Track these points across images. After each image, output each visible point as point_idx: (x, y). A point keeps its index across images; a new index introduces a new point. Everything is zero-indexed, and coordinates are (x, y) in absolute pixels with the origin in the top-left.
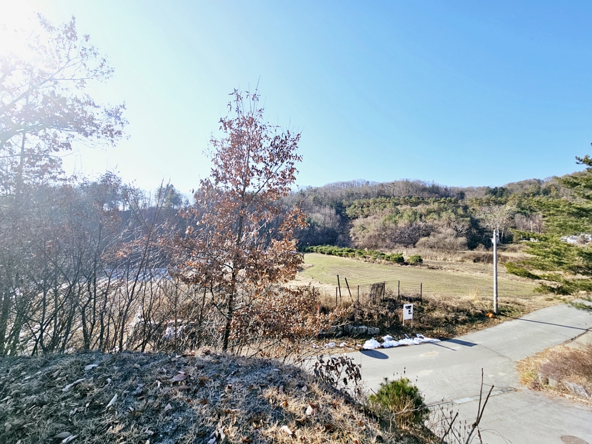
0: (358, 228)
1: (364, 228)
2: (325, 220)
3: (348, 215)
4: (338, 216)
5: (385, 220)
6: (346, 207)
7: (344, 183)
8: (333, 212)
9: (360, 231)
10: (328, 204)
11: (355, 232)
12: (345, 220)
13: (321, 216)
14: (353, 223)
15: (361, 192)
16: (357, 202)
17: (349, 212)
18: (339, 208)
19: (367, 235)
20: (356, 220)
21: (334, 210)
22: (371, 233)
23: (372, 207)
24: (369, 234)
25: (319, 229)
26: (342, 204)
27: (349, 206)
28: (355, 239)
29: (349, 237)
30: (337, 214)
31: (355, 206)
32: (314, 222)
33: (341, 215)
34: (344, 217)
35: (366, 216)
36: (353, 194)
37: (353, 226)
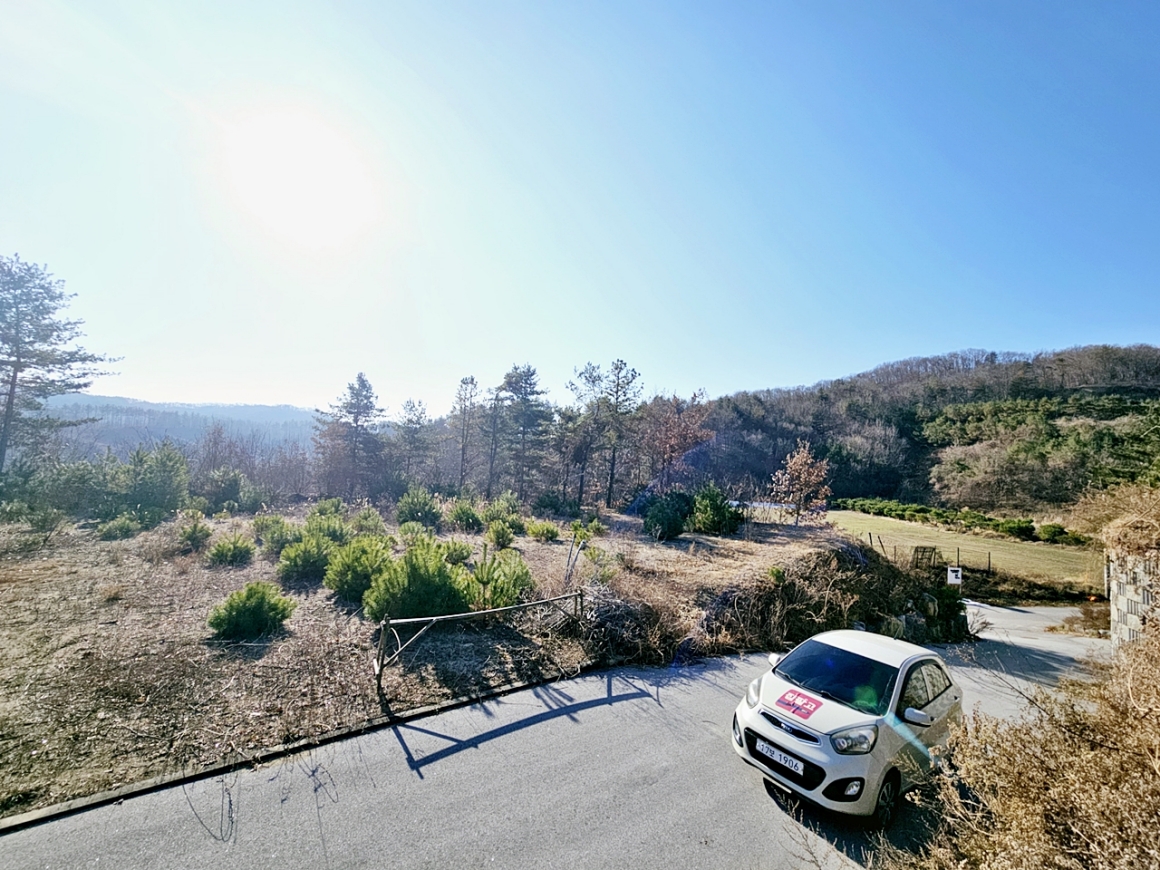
0: (949, 467)
1: (964, 468)
2: (872, 449)
3: (926, 439)
4: (904, 441)
5: (1017, 452)
6: (922, 421)
7: (925, 360)
8: (892, 432)
9: (954, 474)
10: (880, 416)
11: (942, 475)
12: (921, 451)
13: (864, 440)
14: (939, 455)
15: (964, 384)
16: (951, 411)
17: (929, 431)
18: (907, 422)
19: (969, 481)
20: (948, 449)
22: (979, 477)
23: (988, 421)
24: (976, 479)
25: (859, 467)
26: (916, 414)
27: (932, 419)
28: (941, 488)
29: (928, 484)
30: (901, 437)
31: (947, 419)
32: (848, 454)
33: (911, 439)
34: (917, 443)
35: (973, 442)
36: (945, 390)
37: (939, 462)
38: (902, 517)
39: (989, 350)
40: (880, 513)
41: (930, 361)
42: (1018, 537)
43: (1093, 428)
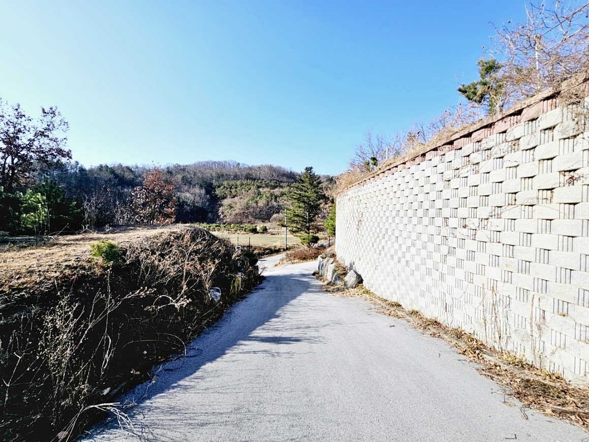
0: (226, 207)
1: (231, 207)
2: (195, 199)
3: (217, 195)
4: (208, 196)
6: (215, 187)
7: (215, 162)
9: (228, 210)
10: (198, 184)
11: (223, 211)
12: (215, 201)
13: (191, 195)
14: (222, 202)
16: (226, 183)
17: (218, 192)
18: (209, 188)
19: (234, 213)
20: (225, 200)
21: (204, 190)
22: (237, 211)
23: (239, 188)
25: (188, 208)
26: (212, 184)
27: (219, 187)
28: (223, 217)
29: (218, 216)
30: (207, 194)
31: (225, 187)
32: (183, 201)
33: (211, 195)
34: (214, 197)
35: (234, 197)
36: (223, 175)
37: (222, 205)
39: (238, 162)
42: (252, 233)
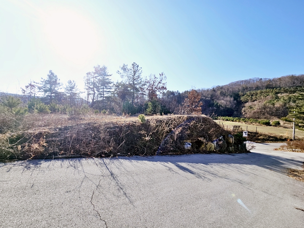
0: (247, 108)
1: (251, 108)
2: (226, 104)
3: (241, 101)
4: (235, 101)
5: (267, 103)
7: (243, 81)
8: (232, 99)
9: (248, 110)
10: (229, 95)
11: (245, 110)
12: (239, 104)
13: (224, 101)
14: (245, 105)
15: (253, 86)
16: (249, 93)
17: (242, 99)
18: (236, 96)
19: (253, 111)
20: (247, 103)
22: (255, 110)
23: (259, 95)
24: (254, 111)
25: (222, 108)
26: (239, 94)
27: (243, 95)
28: (245, 114)
29: (241, 113)
30: (234, 101)
31: (247, 95)
32: (220, 105)
33: (237, 101)
34: (239, 102)
35: (254, 101)
36: (247, 88)
37: (245, 107)
38: (233, 121)
39: (260, 78)
40: (227, 120)
41: (244, 81)
42: (265, 125)
43: (288, 96)
